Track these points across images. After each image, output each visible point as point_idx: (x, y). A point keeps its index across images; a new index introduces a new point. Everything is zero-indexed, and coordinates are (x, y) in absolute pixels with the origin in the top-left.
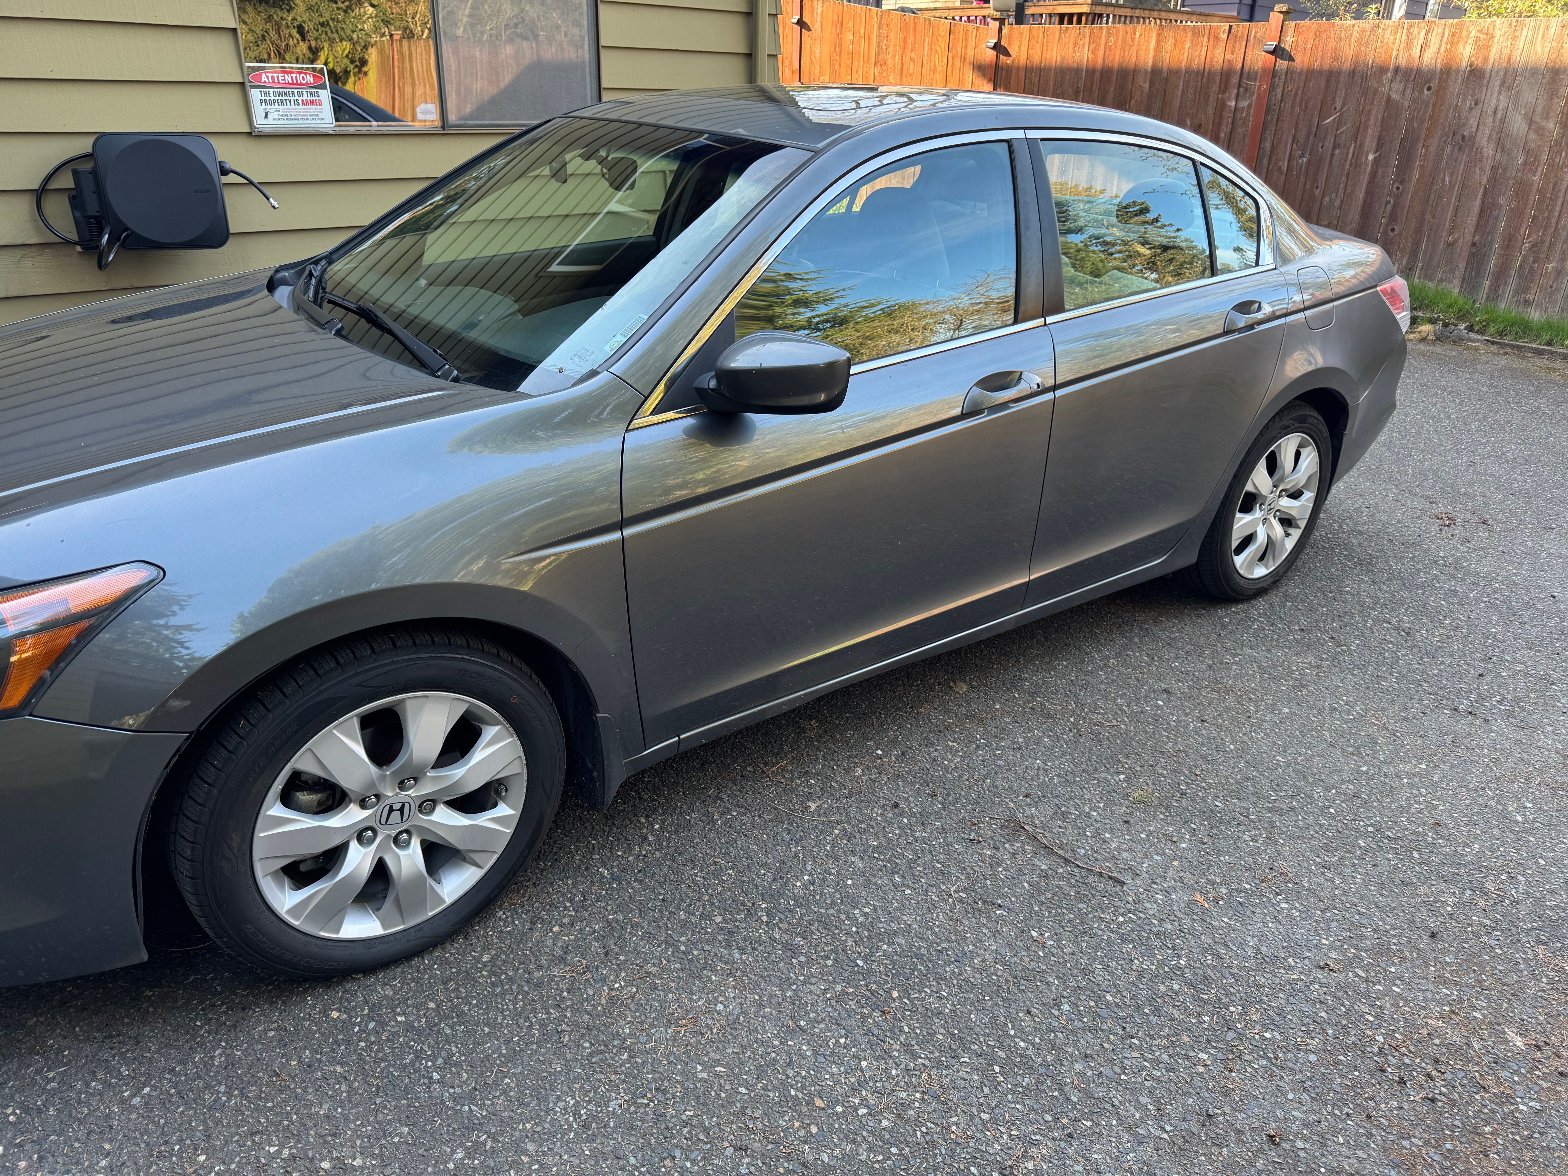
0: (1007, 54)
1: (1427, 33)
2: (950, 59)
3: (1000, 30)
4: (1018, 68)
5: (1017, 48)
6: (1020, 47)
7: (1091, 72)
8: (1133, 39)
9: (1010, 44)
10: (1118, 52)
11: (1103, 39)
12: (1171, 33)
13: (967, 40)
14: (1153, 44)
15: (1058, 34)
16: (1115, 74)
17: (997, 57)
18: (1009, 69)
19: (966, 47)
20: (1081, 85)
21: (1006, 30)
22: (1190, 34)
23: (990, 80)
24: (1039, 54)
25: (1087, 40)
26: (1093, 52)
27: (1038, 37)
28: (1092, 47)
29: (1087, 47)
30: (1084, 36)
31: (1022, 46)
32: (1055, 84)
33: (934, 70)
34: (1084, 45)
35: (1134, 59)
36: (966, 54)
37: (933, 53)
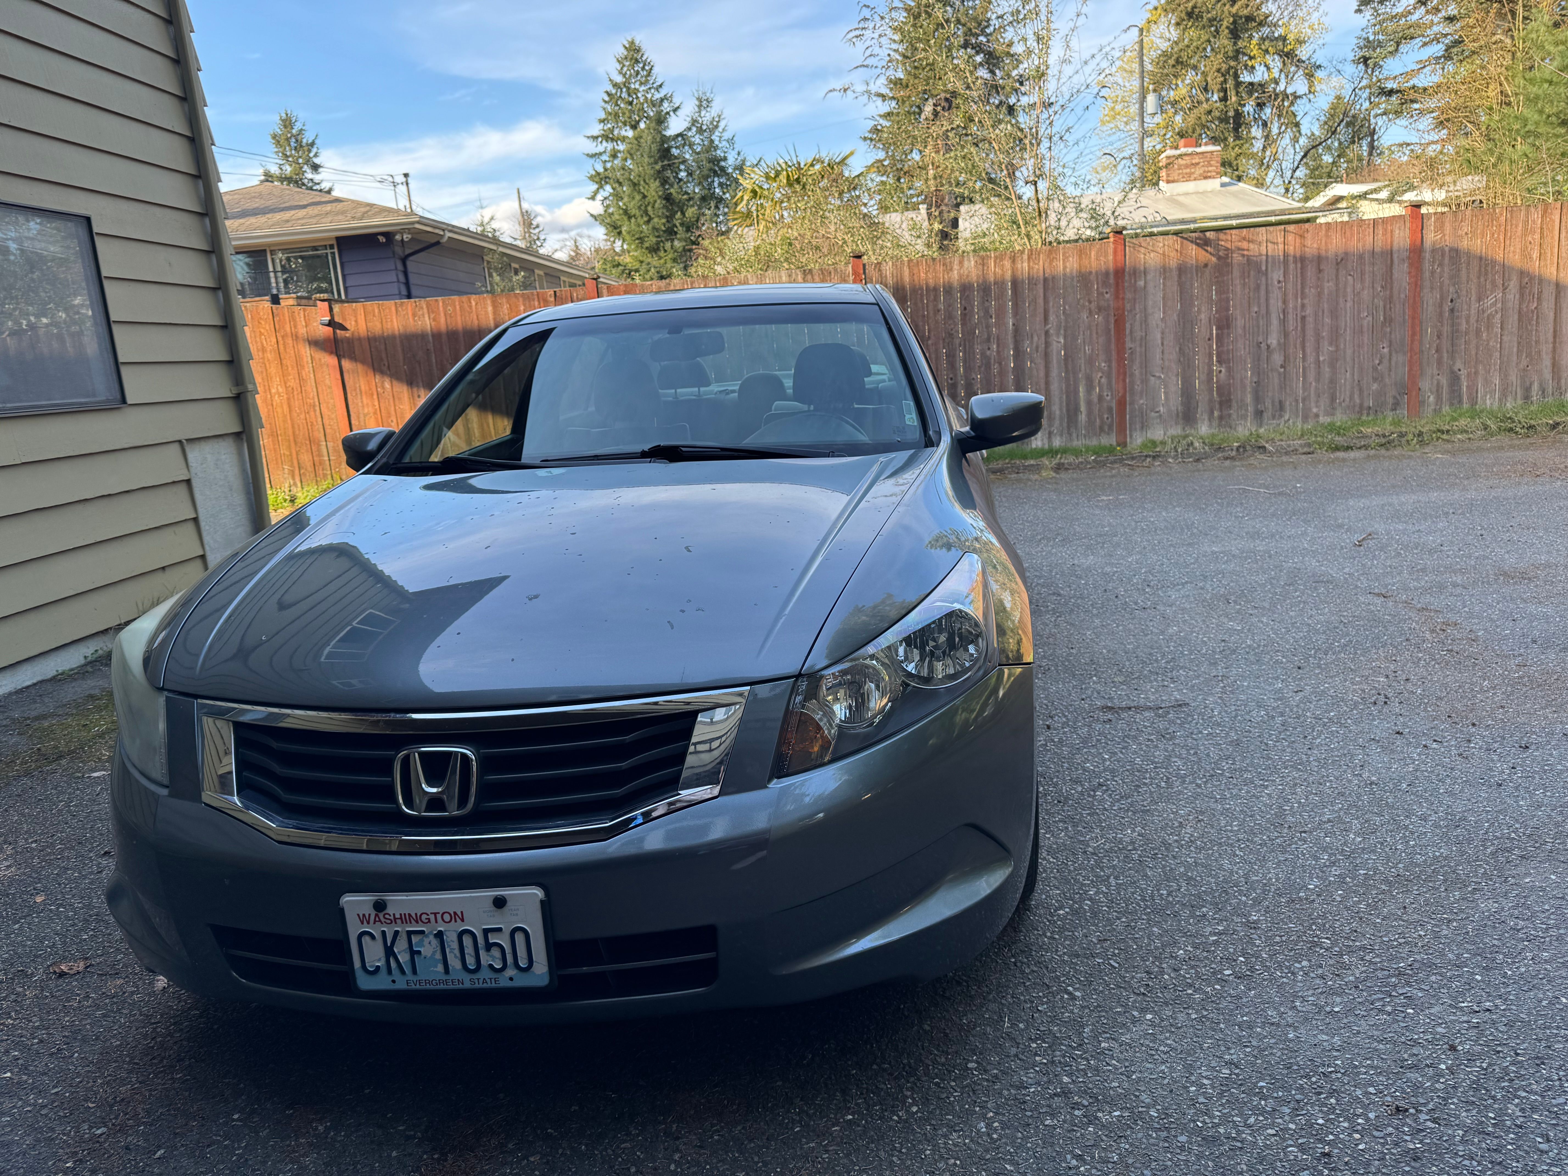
0: (343, 328)
2: (280, 339)
3: (331, 309)
4: (359, 339)
5: (353, 323)
6: (356, 321)
7: (437, 336)
8: (470, 307)
9: (344, 319)
10: (459, 318)
11: (441, 309)
12: (504, 300)
13: (294, 320)
14: (490, 309)
15: (393, 308)
16: (461, 335)
17: (334, 333)
18: (350, 341)
19: (295, 327)
20: (431, 346)
21: (336, 308)
22: (521, 299)
23: (331, 353)
24: (379, 325)
25: (425, 310)
26: (434, 320)
27: (374, 311)
28: (432, 316)
29: (426, 316)
30: (422, 308)
31: (359, 321)
32: (403, 350)
33: (264, 350)
34: (423, 315)
35: (476, 322)
36: (297, 333)
37: (258, 334)
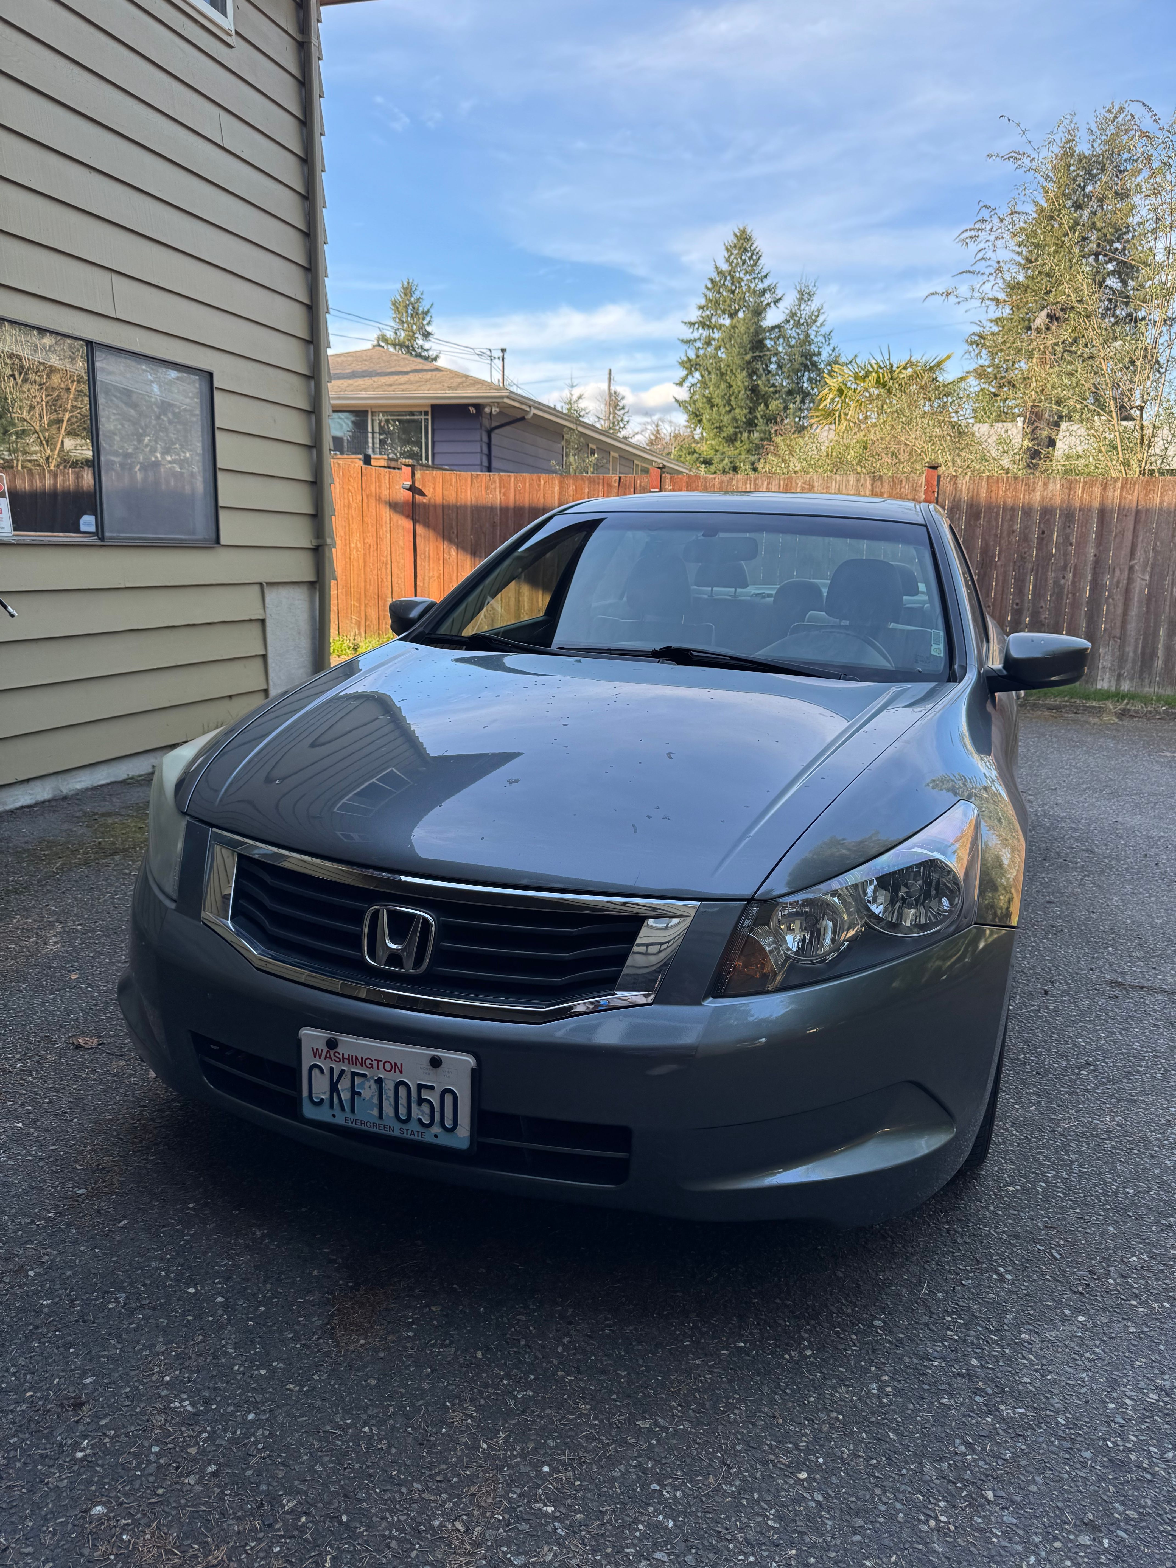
0: (422, 494)
1: (768, 484)
2: (365, 497)
3: (413, 474)
4: (435, 506)
5: (431, 490)
6: (434, 488)
7: (504, 510)
8: (539, 485)
9: (424, 485)
10: (527, 495)
11: (512, 484)
12: (571, 481)
13: (380, 481)
14: (557, 489)
15: (469, 479)
16: (527, 511)
17: (413, 497)
18: (426, 507)
19: (380, 487)
20: (497, 520)
21: (418, 474)
22: (587, 482)
23: (408, 517)
24: (454, 494)
25: (498, 484)
26: (504, 495)
27: (451, 480)
28: (503, 491)
29: (498, 490)
30: (495, 482)
31: (437, 488)
32: (472, 520)
33: (349, 506)
34: (495, 489)
35: (542, 501)
36: (380, 493)
37: (346, 491)
